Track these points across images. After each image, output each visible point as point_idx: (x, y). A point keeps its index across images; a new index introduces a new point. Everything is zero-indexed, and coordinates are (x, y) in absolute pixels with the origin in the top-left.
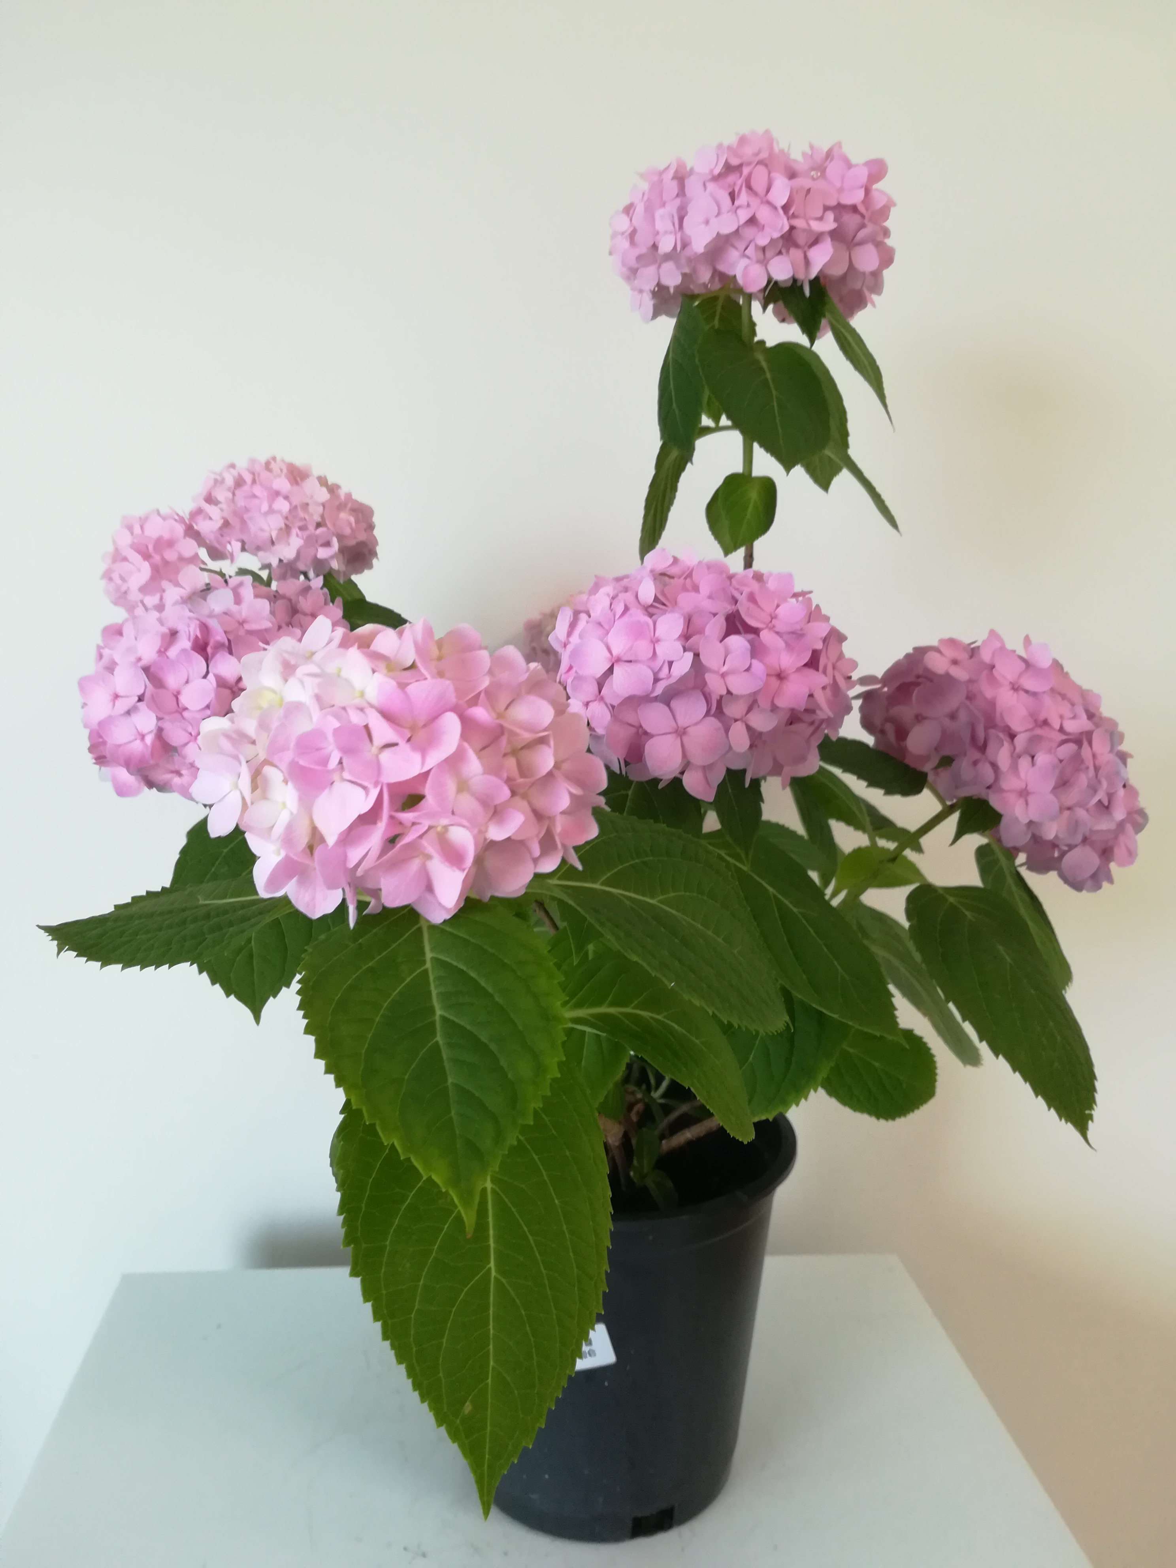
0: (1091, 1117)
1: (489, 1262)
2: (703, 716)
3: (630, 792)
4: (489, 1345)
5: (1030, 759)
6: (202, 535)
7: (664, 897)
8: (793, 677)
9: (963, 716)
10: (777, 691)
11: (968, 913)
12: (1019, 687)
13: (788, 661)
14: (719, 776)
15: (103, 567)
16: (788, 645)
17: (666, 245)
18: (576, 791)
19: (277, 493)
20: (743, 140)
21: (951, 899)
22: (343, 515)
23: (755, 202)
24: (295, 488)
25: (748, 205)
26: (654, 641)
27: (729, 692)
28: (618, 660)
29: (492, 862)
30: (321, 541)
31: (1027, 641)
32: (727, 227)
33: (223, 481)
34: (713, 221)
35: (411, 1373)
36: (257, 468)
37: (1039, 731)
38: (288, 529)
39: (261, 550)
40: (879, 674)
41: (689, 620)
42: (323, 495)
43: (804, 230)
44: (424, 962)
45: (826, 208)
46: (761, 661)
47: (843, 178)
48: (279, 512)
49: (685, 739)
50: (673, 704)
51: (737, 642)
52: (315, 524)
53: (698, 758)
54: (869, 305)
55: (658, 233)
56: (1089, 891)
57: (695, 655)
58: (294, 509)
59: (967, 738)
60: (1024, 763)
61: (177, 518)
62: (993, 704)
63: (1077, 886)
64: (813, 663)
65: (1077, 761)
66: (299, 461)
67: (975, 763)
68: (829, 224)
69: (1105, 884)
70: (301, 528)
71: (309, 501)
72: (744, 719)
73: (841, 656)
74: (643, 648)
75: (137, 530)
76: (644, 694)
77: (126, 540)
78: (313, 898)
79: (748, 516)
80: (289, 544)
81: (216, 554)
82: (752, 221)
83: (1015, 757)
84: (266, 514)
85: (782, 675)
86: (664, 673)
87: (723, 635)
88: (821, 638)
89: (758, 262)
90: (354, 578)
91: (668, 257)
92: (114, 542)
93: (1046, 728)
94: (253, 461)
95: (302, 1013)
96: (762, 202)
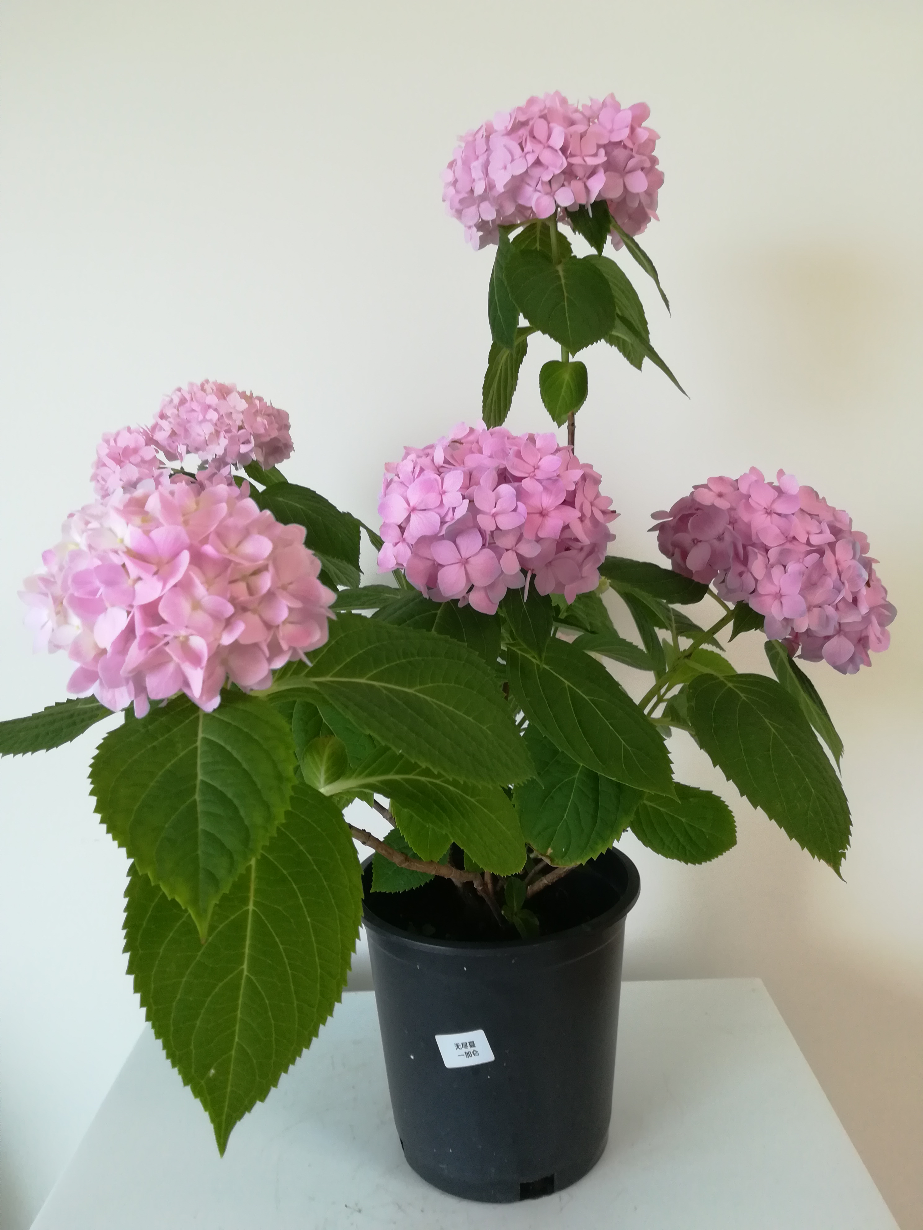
0: (844, 855)
1: (242, 964)
2: (480, 548)
3: (439, 612)
4: (235, 1026)
5: (783, 568)
6: (159, 442)
7: (422, 687)
8: (553, 514)
9: (727, 538)
10: (540, 526)
11: (742, 695)
12: (771, 511)
13: (548, 501)
14: (501, 594)
15: (91, 471)
16: (545, 488)
17: (479, 189)
18: (298, 605)
19: (209, 407)
20: (532, 101)
21: (730, 685)
22: (259, 419)
23: (538, 148)
24: (222, 401)
25: (533, 151)
26: (442, 493)
27: (497, 528)
28: (414, 509)
29: (235, 663)
30: (242, 441)
31: (781, 473)
32: (519, 169)
33: (171, 401)
34: (509, 166)
35: (166, 1046)
36: (195, 389)
37: (788, 546)
38: (217, 433)
39: (200, 451)
40: (668, 510)
41: (471, 475)
42: (243, 405)
43: (580, 165)
44: (196, 741)
45: (599, 146)
46: (525, 504)
47: (613, 122)
48: (210, 421)
49: (467, 566)
50: (459, 540)
51: (506, 489)
52: (237, 428)
53: (480, 581)
54: (653, 219)
55: (474, 180)
56: (851, 673)
57: (470, 502)
58: (221, 417)
59: (732, 554)
60: (777, 571)
61: (142, 430)
62: (749, 525)
63: (842, 669)
64: (569, 502)
65: (820, 569)
66: (226, 380)
67: (741, 574)
68: (602, 158)
69: (862, 667)
70: (226, 431)
71: (231, 410)
72: (514, 549)
73: (598, 495)
74: (433, 499)
75: (112, 443)
76: (434, 534)
77: (105, 451)
78: (114, 696)
79: (563, 393)
80: (219, 444)
81: (171, 456)
82: (538, 162)
83: (769, 567)
84: (201, 422)
85: (543, 513)
86: (448, 519)
87: (496, 484)
88: (574, 482)
89: (547, 194)
90: (277, 466)
91: (483, 198)
92: (98, 453)
93: (795, 542)
94: (191, 384)
95: (90, 780)
96: (544, 147)
